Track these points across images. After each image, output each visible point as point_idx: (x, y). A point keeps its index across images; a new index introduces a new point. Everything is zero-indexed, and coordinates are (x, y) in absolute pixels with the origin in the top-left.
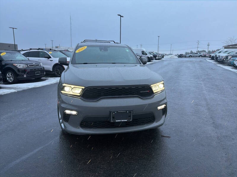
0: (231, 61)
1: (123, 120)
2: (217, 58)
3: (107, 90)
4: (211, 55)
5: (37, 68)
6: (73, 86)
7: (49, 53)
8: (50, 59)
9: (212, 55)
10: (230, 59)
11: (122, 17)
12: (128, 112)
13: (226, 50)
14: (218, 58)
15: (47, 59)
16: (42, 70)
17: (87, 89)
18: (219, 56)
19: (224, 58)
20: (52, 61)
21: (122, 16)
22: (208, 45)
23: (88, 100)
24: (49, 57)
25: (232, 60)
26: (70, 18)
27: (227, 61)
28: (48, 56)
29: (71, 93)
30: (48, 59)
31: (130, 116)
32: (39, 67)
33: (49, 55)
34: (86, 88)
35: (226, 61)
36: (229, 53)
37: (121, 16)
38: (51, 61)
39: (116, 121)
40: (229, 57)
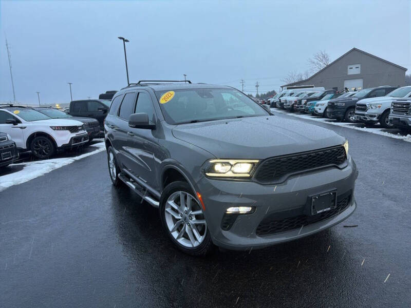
0: (308, 107)
1: (325, 209)
2: (282, 104)
3: (285, 162)
4: (269, 101)
5: (3, 144)
6: (232, 162)
7: (15, 113)
8: (19, 125)
9: (272, 100)
10: (305, 104)
11: (127, 41)
12: (332, 194)
13: (291, 91)
14: (284, 104)
15: (12, 125)
16: (13, 149)
17: (265, 163)
18: (286, 100)
19: (293, 103)
20: (25, 128)
21: (125, 39)
22: (257, 86)
23: (269, 183)
24: (16, 122)
25: (309, 105)
26: (7, 45)
27: (302, 107)
28: (13, 120)
29: (230, 174)
30: (14, 124)
31: (334, 201)
32: (6, 144)
33: (14, 117)
34: (262, 161)
35: (300, 108)
36: (298, 96)
37: (125, 41)
38: (21, 128)
39: (318, 212)
40: (303, 102)
